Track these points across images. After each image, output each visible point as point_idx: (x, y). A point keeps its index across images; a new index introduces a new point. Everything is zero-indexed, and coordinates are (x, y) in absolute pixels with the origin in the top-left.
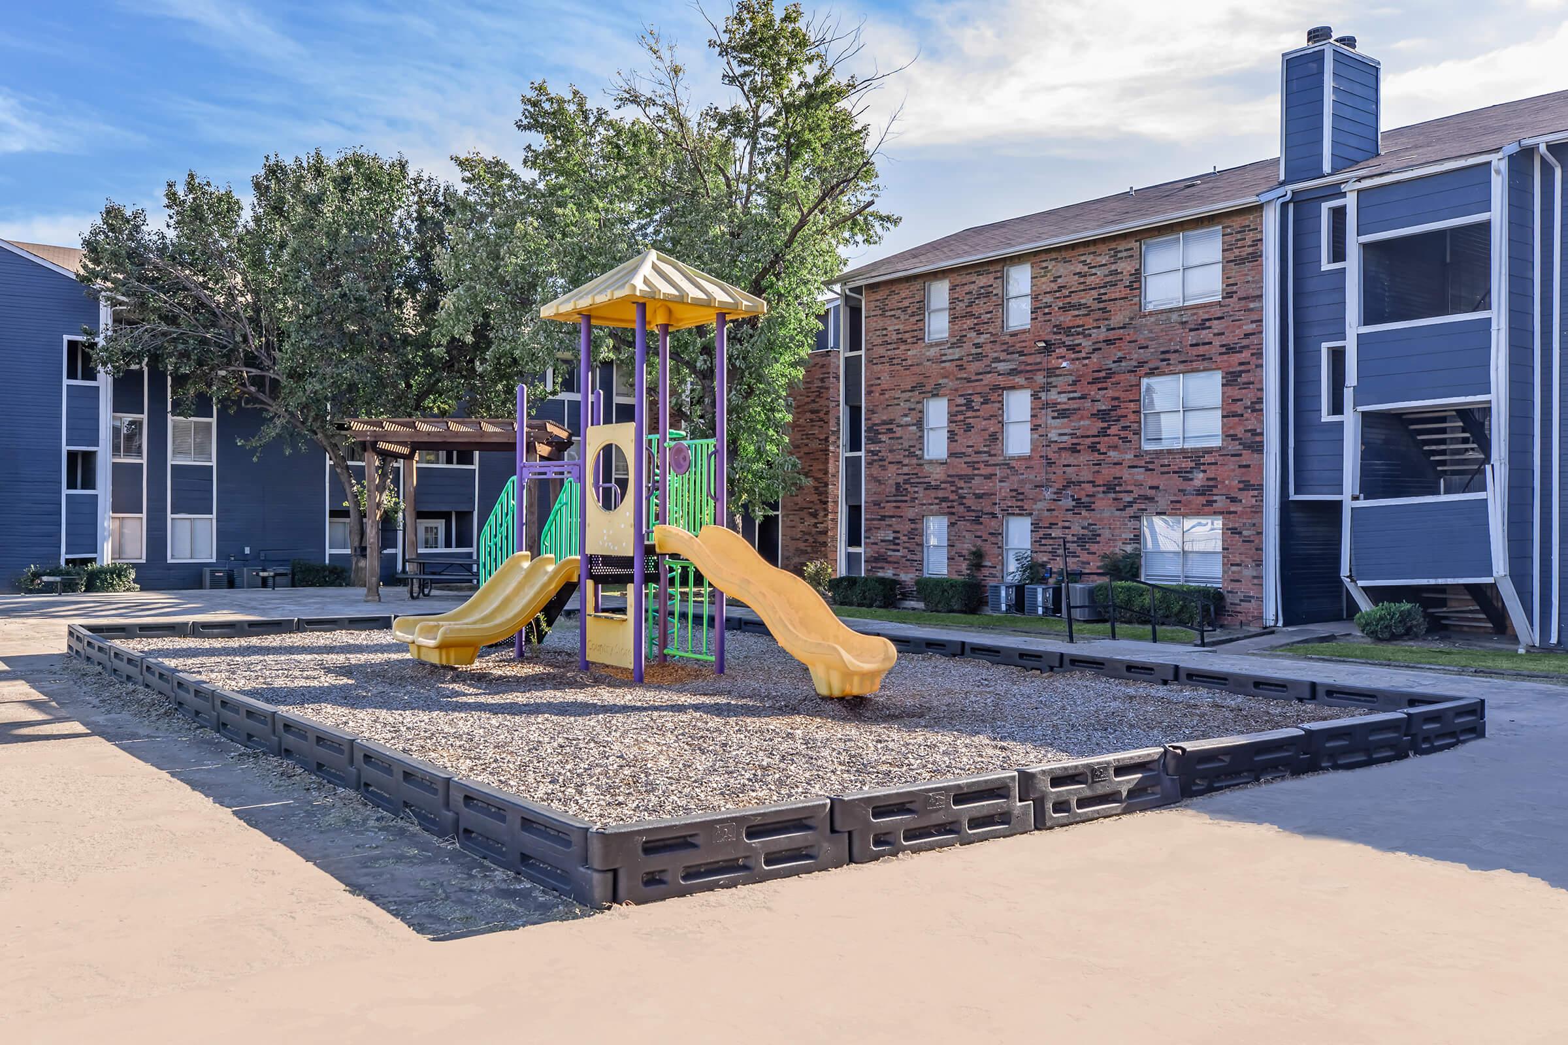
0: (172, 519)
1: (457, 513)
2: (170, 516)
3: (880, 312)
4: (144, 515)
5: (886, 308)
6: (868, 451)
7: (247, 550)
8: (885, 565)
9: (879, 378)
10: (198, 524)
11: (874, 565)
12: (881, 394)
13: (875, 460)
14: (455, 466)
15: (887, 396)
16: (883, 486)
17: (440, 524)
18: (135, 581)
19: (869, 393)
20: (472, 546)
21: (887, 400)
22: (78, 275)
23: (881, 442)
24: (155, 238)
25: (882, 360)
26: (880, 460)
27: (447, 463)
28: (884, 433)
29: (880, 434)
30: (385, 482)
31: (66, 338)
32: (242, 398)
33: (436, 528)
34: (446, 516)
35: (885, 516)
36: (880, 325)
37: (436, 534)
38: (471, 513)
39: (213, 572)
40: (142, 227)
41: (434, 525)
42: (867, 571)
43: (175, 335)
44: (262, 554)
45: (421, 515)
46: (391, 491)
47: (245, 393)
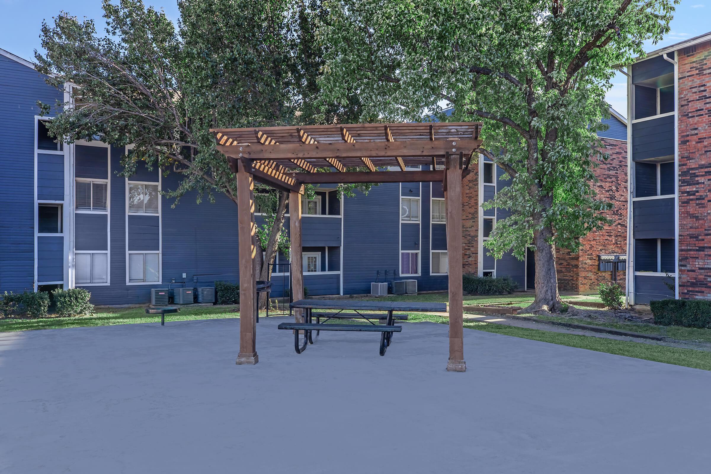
0: (129, 254)
1: (330, 248)
2: (127, 252)
3: (697, 72)
4: (109, 252)
5: (704, 67)
6: (682, 192)
7: (184, 275)
8: (703, 289)
9: (696, 129)
10: (149, 258)
11: (690, 289)
12: (697, 143)
13: (692, 200)
14: (327, 216)
15: (706, 143)
16: (701, 222)
17: (318, 255)
18: (91, 301)
19: (683, 142)
20: (339, 270)
21: (705, 147)
22: (36, 66)
23: (698, 183)
24: (103, 43)
25: (701, 112)
26: (697, 199)
27: (322, 214)
28: (702, 176)
29: (697, 176)
30: (278, 225)
31: (37, 118)
32: (174, 164)
33: (315, 258)
34: (321, 249)
35: (704, 247)
36: (697, 82)
37: (315, 262)
38: (338, 248)
39: (157, 292)
40: (93, 34)
41: (314, 256)
42: (681, 294)
43: (117, 114)
44: (195, 278)
45: (305, 249)
46: (283, 232)
47: (175, 161)
